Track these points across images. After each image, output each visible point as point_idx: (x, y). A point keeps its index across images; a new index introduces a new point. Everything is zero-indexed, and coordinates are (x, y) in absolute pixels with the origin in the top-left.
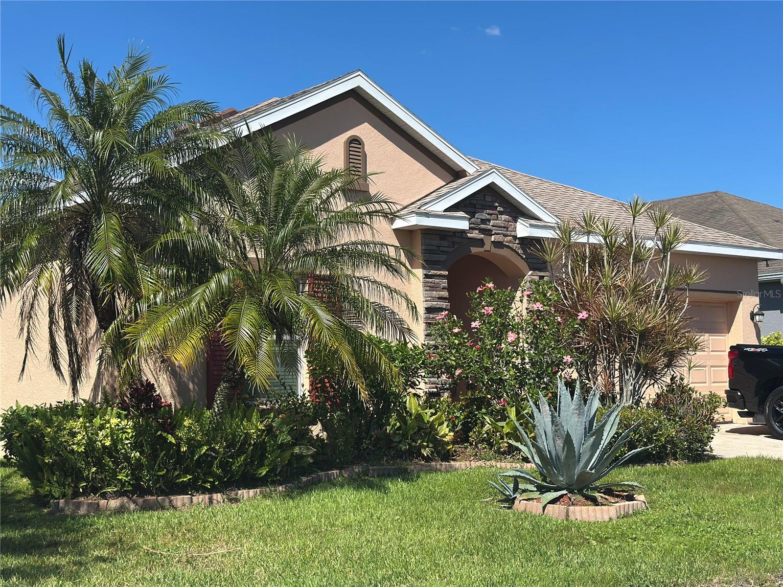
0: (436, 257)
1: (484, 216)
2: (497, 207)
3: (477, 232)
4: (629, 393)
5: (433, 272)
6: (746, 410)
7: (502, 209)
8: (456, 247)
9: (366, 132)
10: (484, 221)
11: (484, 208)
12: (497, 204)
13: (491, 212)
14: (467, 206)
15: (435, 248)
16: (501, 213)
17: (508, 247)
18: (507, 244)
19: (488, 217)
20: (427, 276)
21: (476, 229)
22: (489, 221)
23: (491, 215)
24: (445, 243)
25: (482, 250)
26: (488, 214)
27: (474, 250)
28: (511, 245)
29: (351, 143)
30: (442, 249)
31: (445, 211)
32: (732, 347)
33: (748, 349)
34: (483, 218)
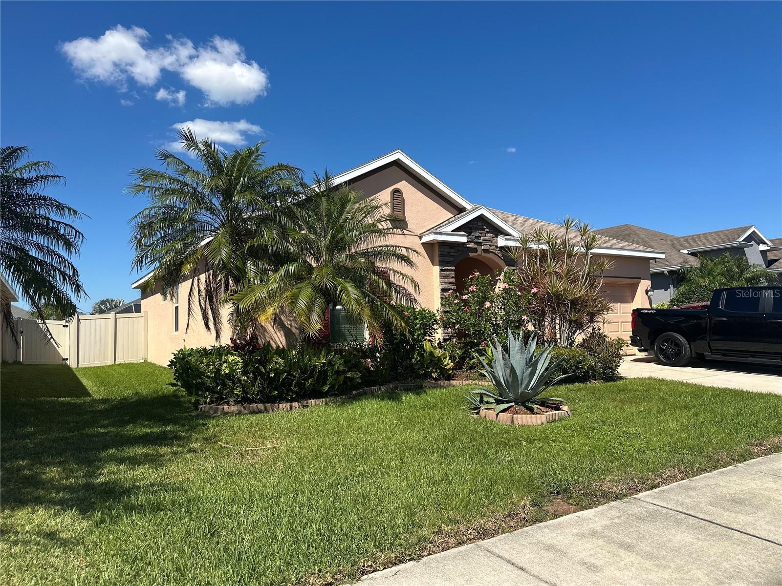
0: (447, 259)
1: (477, 234)
2: (485, 229)
3: (473, 244)
4: (565, 338)
5: (445, 268)
6: (643, 348)
7: (488, 230)
8: (460, 253)
9: (404, 186)
10: (477, 237)
11: (477, 229)
12: (485, 227)
13: (481, 232)
14: (466, 228)
15: (446, 254)
16: (488, 232)
17: (493, 252)
18: (492, 251)
19: (480, 235)
20: (441, 270)
21: (472, 242)
22: (480, 237)
23: (481, 233)
24: (453, 251)
25: (476, 254)
26: (480, 233)
27: (471, 255)
28: (494, 251)
29: (394, 192)
30: (451, 254)
31: (452, 231)
32: (633, 310)
33: (644, 311)
34: (476, 235)
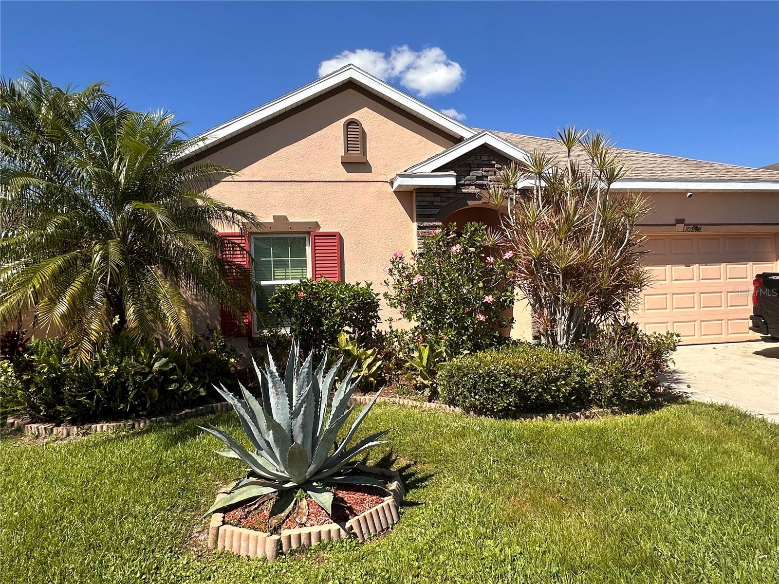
0: (428, 212)
1: (480, 173)
2: (494, 164)
3: (474, 187)
5: (426, 224)
6: (769, 335)
7: (499, 166)
8: (450, 202)
10: (479, 178)
11: (479, 166)
12: (493, 162)
13: (488, 169)
14: (459, 166)
15: (427, 204)
16: (499, 169)
19: (484, 173)
20: (419, 228)
21: (473, 185)
22: (487, 177)
23: (488, 171)
24: (438, 199)
25: (481, 202)
26: (485, 171)
27: (471, 203)
30: (435, 204)
31: (433, 171)
32: (758, 276)
33: (773, 278)
34: (478, 175)
